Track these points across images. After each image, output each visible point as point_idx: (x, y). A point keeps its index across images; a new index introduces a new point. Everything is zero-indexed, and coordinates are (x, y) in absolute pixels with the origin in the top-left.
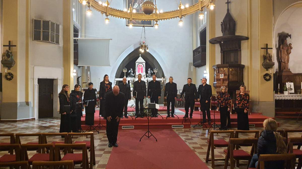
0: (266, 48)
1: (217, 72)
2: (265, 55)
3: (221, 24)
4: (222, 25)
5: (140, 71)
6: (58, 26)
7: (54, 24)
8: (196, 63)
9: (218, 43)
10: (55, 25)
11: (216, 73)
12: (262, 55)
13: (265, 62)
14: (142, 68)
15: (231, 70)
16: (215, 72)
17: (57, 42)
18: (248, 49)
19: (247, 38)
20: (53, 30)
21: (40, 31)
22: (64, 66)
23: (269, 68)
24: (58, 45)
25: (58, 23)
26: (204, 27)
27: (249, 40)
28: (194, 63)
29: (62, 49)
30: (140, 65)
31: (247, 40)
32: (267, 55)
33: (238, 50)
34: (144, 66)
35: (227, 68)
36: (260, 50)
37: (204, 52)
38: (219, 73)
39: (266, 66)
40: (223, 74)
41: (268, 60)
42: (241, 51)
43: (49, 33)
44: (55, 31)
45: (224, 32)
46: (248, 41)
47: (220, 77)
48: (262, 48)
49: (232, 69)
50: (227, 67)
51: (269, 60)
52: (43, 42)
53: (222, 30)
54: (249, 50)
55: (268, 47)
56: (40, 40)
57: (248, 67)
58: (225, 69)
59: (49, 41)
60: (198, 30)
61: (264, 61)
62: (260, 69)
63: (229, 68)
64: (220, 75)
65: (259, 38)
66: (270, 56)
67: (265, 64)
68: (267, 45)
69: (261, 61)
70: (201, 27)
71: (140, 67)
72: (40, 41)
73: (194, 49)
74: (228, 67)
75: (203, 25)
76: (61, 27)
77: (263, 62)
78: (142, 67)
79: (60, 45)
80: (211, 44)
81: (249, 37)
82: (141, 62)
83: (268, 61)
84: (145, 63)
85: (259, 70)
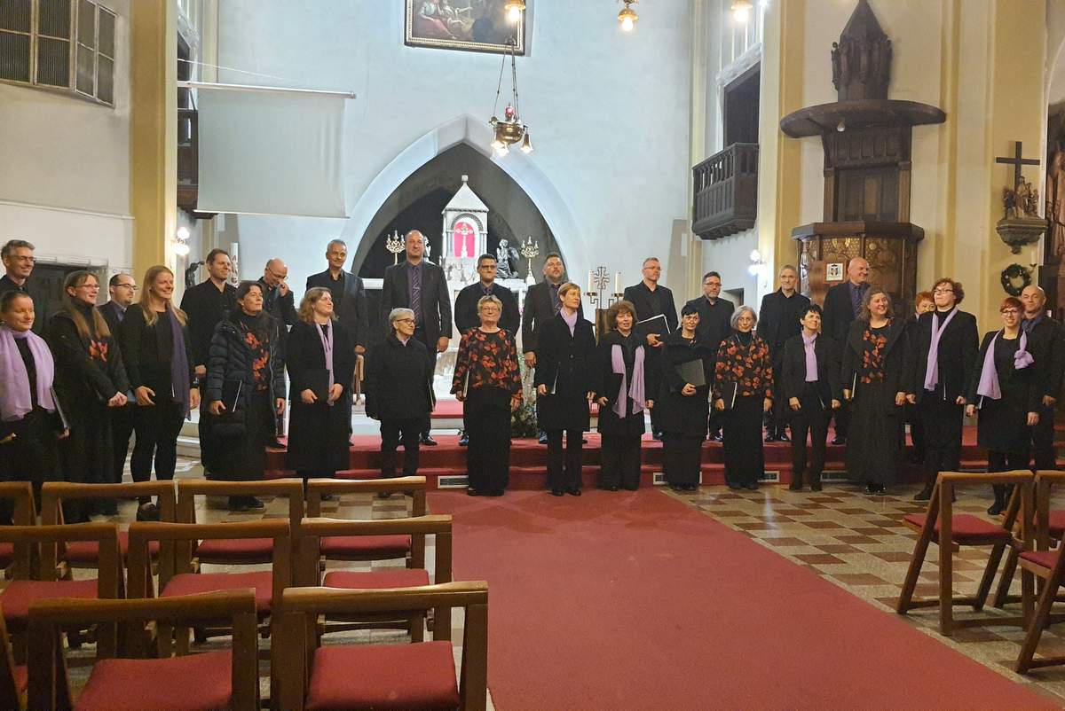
0: (1016, 159)
1: (815, 254)
2: (1012, 187)
3: (834, 49)
4: (836, 56)
5: (464, 248)
6: (108, 20)
7: (93, 11)
8: (706, 219)
9: (817, 134)
10: (97, 13)
11: (809, 259)
12: (1000, 187)
13: (1011, 218)
14: (471, 238)
15: (872, 246)
16: (804, 257)
17: (106, 97)
18: (940, 161)
19: (939, 117)
20: (86, 35)
21: (28, 37)
22: (135, 211)
23: (1025, 242)
24: (109, 110)
25: (110, 8)
26: (745, 67)
27: (948, 123)
28: (699, 222)
29: (125, 129)
30: (462, 223)
31: (937, 126)
32: (1019, 188)
33: (898, 163)
34: (481, 229)
35: (857, 240)
36: (989, 167)
37: (748, 171)
38: (820, 257)
39: (1013, 233)
40: (842, 265)
41: (1023, 211)
42: (909, 168)
43: (71, 52)
44: (97, 43)
45: (847, 85)
46: (942, 131)
47: (830, 278)
48: (999, 160)
49: (877, 244)
50: (857, 235)
51: (1027, 212)
52: (41, 90)
53: (834, 77)
54: (946, 166)
55: (1024, 156)
56: (28, 80)
57: (938, 237)
58: (848, 241)
59: (67, 85)
60: (717, 78)
61: (1006, 214)
62: (987, 247)
63: (865, 238)
64: (829, 266)
65: (991, 116)
66: (1030, 194)
67: (1009, 227)
68: (1019, 145)
69: (993, 213)
70: (730, 68)
71: (465, 233)
72: (25, 87)
73: (696, 162)
74: (864, 236)
75: (742, 57)
76: (121, 27)
77: (1001, 216)
78: (471, 232)
79: (117, 112)
80: (783, 139)
81: (948, 110)
82: (470, 208)
83: (1022, 214)
84: (486, 215)
85: (983, 252)
